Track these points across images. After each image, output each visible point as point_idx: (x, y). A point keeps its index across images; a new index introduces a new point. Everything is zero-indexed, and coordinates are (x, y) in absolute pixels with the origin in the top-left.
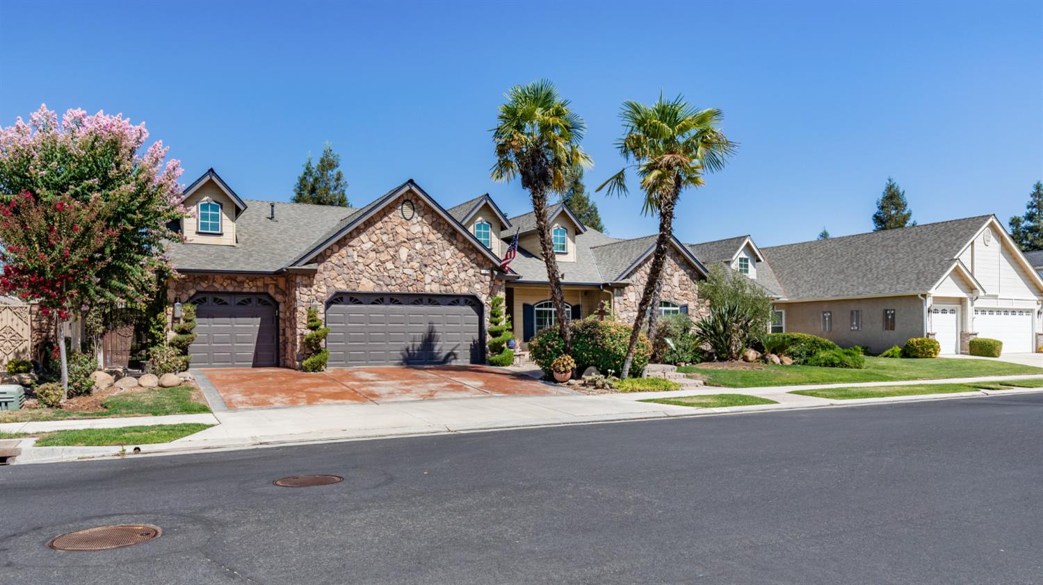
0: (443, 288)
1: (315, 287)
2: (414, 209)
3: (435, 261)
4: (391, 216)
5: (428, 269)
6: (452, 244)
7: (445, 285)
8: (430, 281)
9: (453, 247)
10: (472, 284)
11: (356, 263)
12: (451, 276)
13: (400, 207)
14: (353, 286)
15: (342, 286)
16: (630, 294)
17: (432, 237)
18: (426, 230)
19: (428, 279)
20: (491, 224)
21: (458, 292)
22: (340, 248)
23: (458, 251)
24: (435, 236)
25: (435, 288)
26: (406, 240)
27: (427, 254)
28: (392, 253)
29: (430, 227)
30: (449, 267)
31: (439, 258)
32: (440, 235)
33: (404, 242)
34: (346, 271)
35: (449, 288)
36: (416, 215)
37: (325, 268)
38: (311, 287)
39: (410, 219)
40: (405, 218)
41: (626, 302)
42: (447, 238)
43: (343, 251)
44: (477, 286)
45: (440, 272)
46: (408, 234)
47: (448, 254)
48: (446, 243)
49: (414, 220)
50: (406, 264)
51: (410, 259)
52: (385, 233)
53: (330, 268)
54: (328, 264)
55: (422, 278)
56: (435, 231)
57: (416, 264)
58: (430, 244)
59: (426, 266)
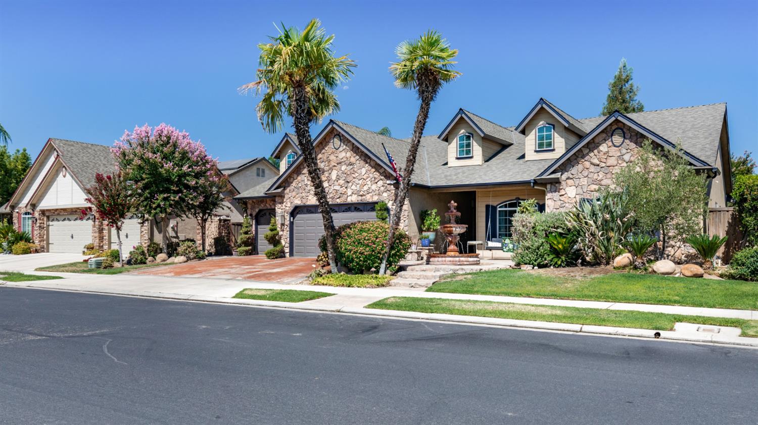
0: (360, 198)
1: (285, 204)
2: (341, 141)
3: (354, 178)
4: (326, 149)
5: (350, 184)
6: (367, 163)
7: (362, 196)
8: (351, 193)
9: (367, 165)
10: (381, 193)
11: (306, 185)
12: (365, 188)
13: (332, 141)
14: (304, 201)
15: (298, 202)
16: (568, 189)
17: (353, 160)
18: (349, 154)
19: (349, 192)
20: (472, 134)
21: (370, 201)
22: (298, 176)
23: (371, 168)
24: (354, 158)
25: (354, 199)
26: (336, 165)
27: (349, 173)
28: (327, 175)
29: (351, 152)
30: (364, 181)
31: (357, 175)
32: (358, 157)
33: (335, 166)
34: (301, 191)
35: (364, 197)
36: (342, 144)
37: (290, 190)
38: (283, 203)
39: (338, 149)
40: (335, 148)
41: (562, 198)
42: (363, 158)
43: (299, 178)
44: (385, 195)
45: (358, 186)
46: (337, 160)
47: (364, 171)
48: (362, 163)
49: (341, 149)
50: (336, 182)
51: (338, 179)
52: (323, 161)
53: (292, 190)
54: (292, 187)
55: (345, 192)
56: (355, 155)
57: (341, 182)
58: (351, 165)
59: (348, 182)
